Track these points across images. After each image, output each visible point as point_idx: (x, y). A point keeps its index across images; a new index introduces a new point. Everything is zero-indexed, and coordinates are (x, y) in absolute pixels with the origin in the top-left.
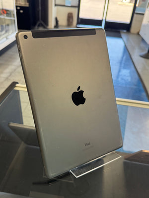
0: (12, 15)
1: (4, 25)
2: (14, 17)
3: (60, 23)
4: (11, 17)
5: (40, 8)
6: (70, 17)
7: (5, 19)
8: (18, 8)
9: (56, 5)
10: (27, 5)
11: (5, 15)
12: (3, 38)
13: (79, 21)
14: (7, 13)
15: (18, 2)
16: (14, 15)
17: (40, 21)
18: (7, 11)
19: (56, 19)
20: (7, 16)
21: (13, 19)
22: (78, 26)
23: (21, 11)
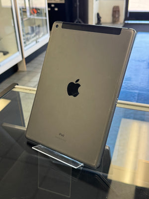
0: (44, 15)
1: (34, 26)
2: (46, 16)
3: (102, 20)
4: (42, 16)
5: (78, 4)
6: (116, 11)
7: (34, 19)
8: (53, 6)
10: (63, 1)
11: (36, 15)
12: (32, 42)
13: (128, 15)
14: (37, 13)
16: (46, 14)
17: (78, 20)
18: (37, 9)
19: (98, 15)
20: (37, 16)
21: (44, 18)
22: (126, 22)
23: (56, 9)
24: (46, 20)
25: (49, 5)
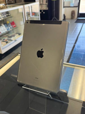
2: (39, 16)
3: (66, 17)
5: (54, 10)
6: (73, 13)
7: (33, 18)
8: (42, 11)
9: (64, 7)
10: (47, 9)
11: (34, 16)
13: (79, 15)
14: (35, 15)
15: (42, 8)
16: (39, 15)
17: (54, 17)
18: (35, 13)
19: (64, 15)
20: (35, 16)
21: (38, 17)
22: (78, 18)
23: (44, 13)
24: (39, 18)
25: (41, 11)
